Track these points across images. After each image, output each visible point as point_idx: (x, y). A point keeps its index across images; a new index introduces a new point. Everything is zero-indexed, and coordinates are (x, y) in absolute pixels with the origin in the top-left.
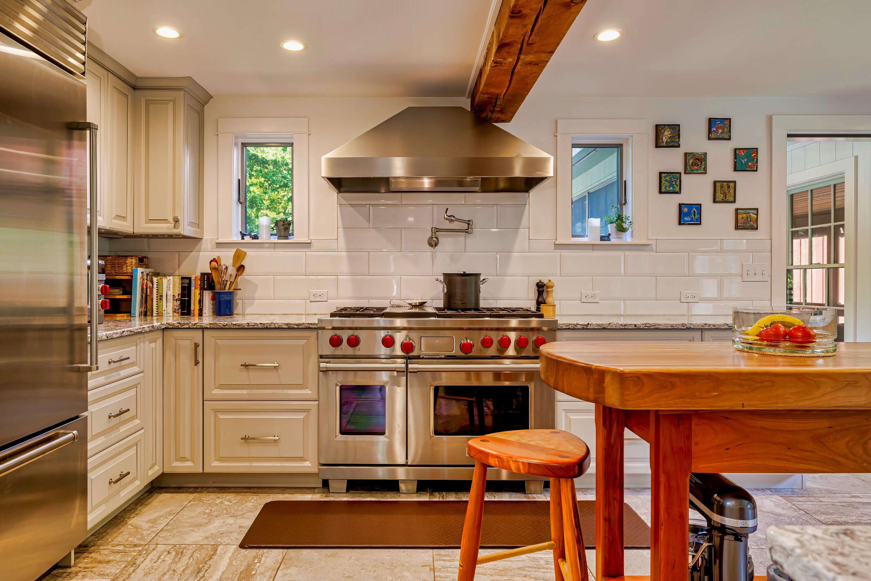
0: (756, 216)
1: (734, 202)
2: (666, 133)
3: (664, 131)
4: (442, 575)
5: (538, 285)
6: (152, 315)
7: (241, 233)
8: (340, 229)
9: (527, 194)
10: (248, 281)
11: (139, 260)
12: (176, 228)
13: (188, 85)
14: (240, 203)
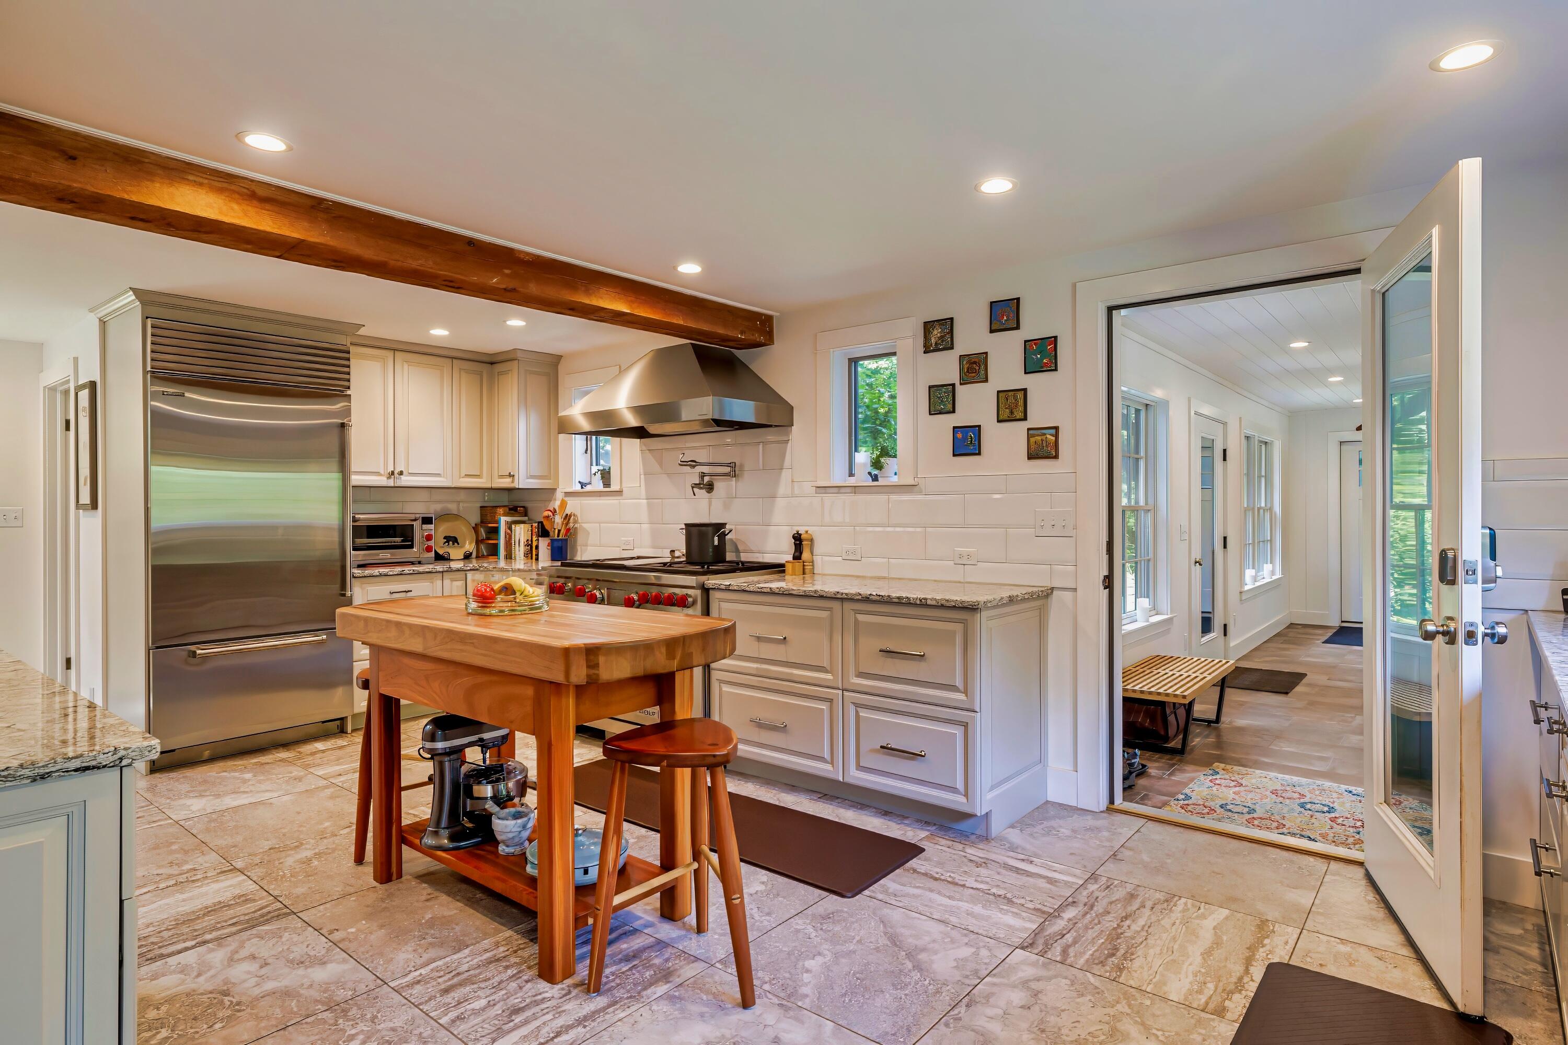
0: (1054, 438)
1: (1025, 418)
2: (935, 332)
3: (933, 329)
5: (794, 537)
6: (511, 558)
7: (580, 482)
8: (642, 476)
9: (789, 428)
10: (584, 529)
11: (510, 509)
12: (513, 482)
13: (518, 356)
14: (586, 453)
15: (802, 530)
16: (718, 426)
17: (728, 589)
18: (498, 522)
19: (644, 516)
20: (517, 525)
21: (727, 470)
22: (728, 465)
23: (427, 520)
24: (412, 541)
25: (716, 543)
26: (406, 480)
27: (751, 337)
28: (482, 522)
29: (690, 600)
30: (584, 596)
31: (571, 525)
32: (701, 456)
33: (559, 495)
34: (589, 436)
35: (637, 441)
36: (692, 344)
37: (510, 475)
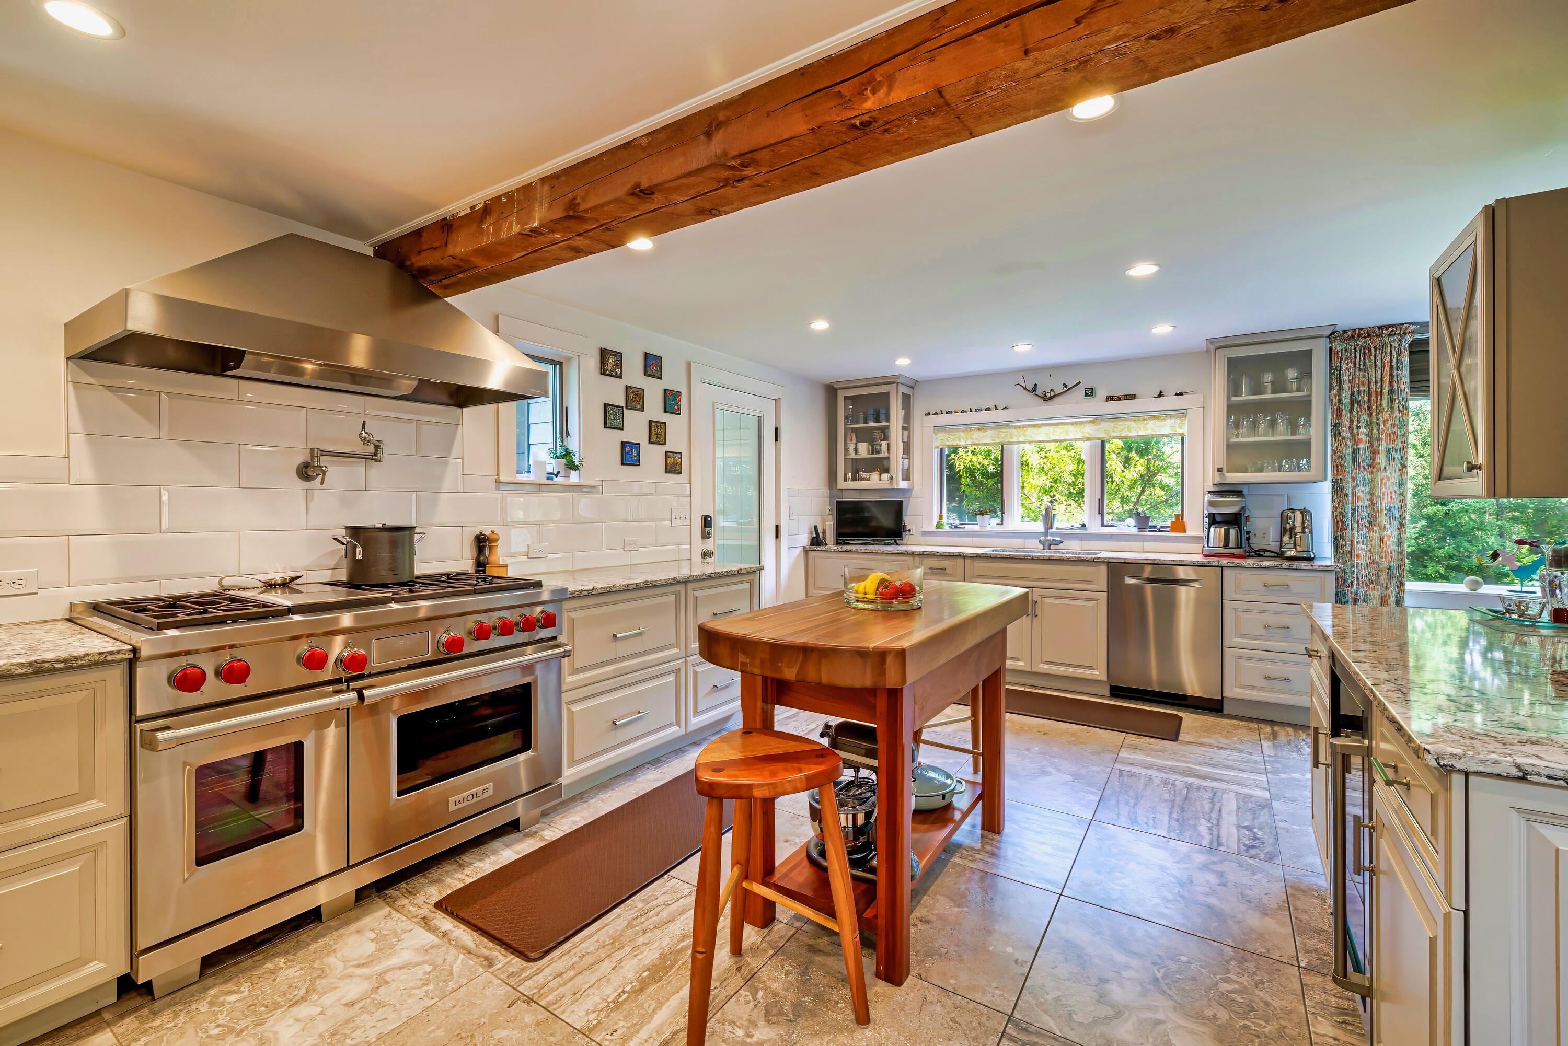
0: (680, 460)
1: (664, 444)
2: (611, 360)
3: (608, 357)
4: (551, 998)
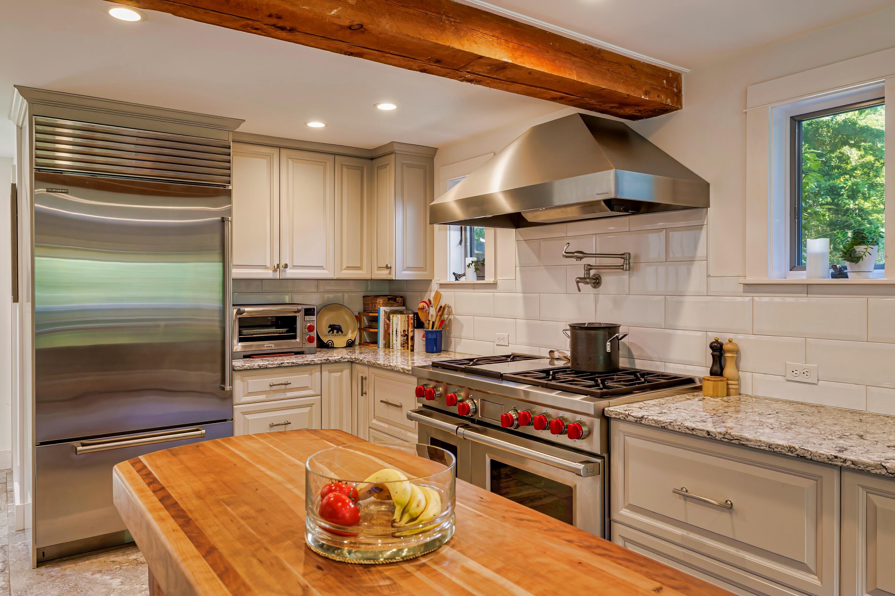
5: (711, 347)
6: (389, 347)
7: (454, 274)
8: (518, 268)
9: (705, 210)
10: (458, 320)
11: (389, 299)
12: (390, 273)
13: (395, 149)
14: (461, 244)
15: (723, 338)
16: (612, 210)
17: (639, 421)
18: (377, 311)
19: (520, 311)
20: (395, 315)
21: (619, 262)
22: (621, 256)
23: (309, 312)
24: (295, 330)
25: (608, 349)
26: (290, 273)
27: (657, 99)
28: (365, 311)
29: (585, 429)
30: (455, 405)
31: (446, 316)
32: (591, 247)
33: (434, 287)
34: (463, 226)
35: (512, 232)
36: (581, 115)
37: (387, 267)
